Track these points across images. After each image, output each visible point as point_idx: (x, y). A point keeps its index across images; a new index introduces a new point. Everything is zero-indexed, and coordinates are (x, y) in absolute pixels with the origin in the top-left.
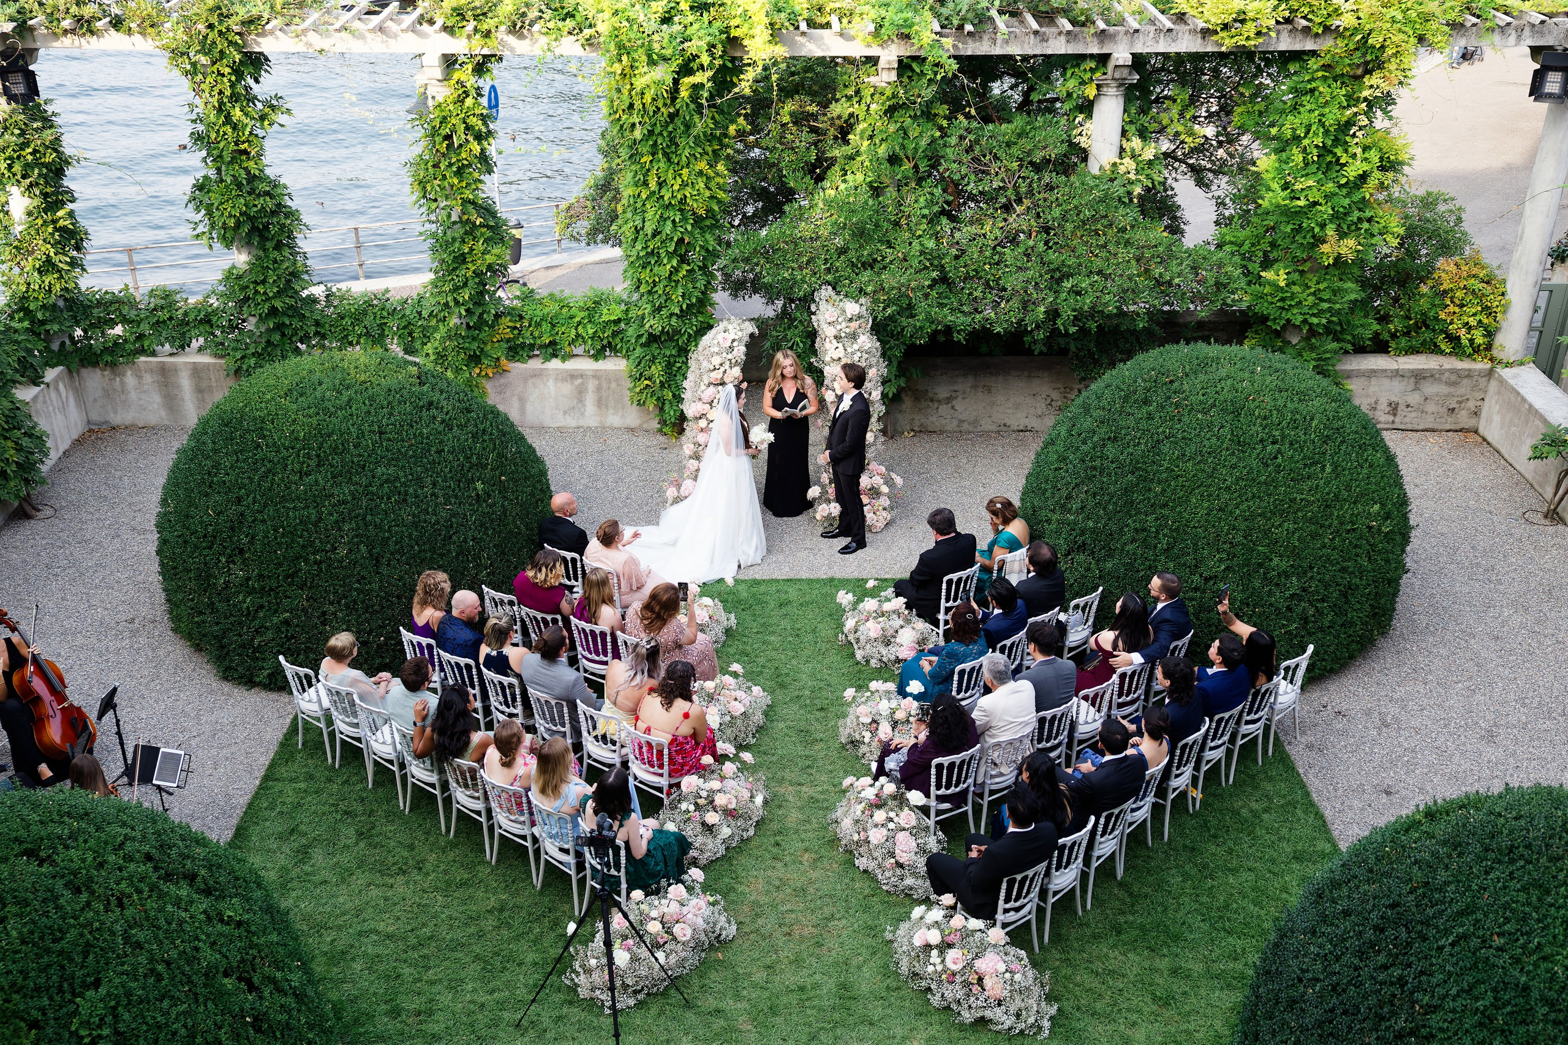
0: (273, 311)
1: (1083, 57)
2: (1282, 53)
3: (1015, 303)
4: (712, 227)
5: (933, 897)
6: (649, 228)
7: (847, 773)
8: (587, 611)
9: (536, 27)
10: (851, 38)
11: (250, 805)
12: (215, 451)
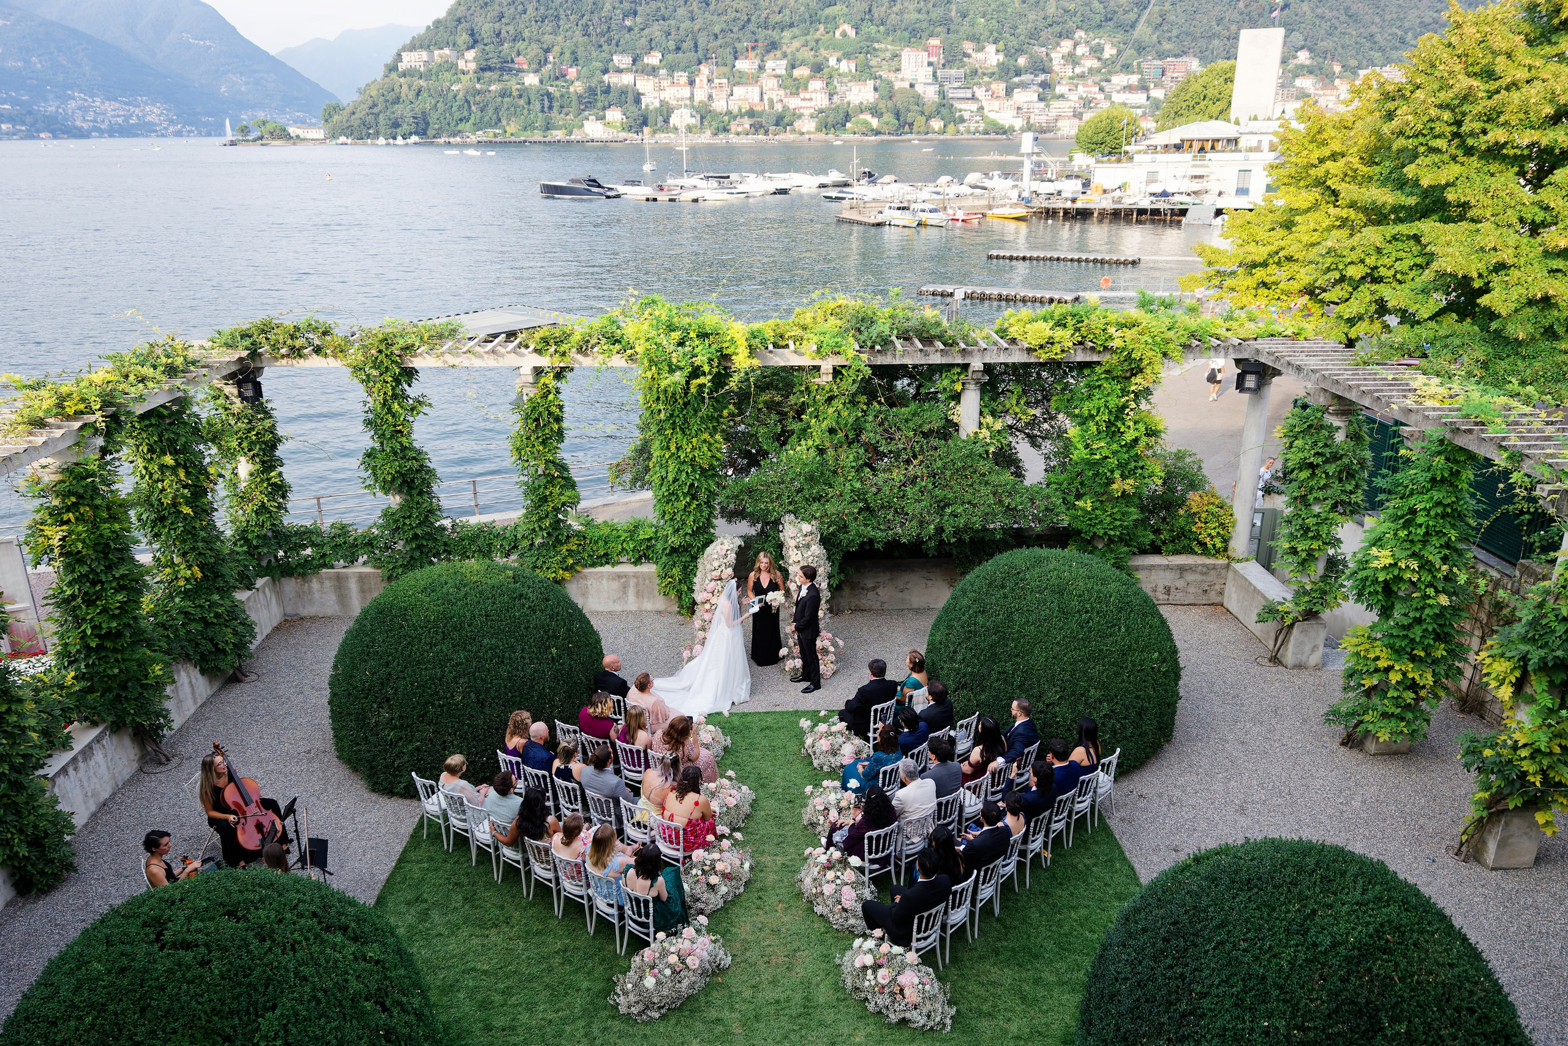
0: (416, 537)
1: (952, 366)
2: (1079, 363)
3: (914, 523)
4: (713, 475)
5: (868, 931)
6: (671, 477)
7: (808, 846)
8: (628, 735)
9: (596, 349)
10: (802, 354)
11: (388, 881)
12: (372, 631)
